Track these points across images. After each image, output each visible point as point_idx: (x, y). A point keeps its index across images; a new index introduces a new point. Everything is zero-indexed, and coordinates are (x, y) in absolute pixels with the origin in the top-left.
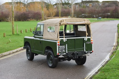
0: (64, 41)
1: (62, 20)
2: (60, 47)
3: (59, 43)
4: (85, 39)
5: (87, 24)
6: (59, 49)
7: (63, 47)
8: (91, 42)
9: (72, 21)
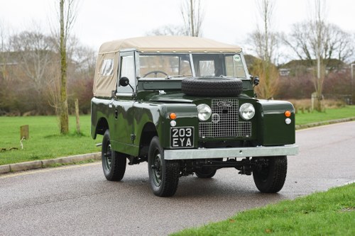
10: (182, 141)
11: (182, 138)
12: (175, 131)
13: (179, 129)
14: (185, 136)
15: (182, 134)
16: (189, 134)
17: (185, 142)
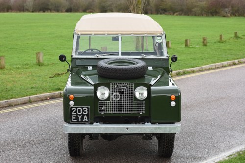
10: (80, 117)
11: (80, 115)
12: (74, 109)
13: (77, 108)
14: (82, 114)
15: (79, 112)
16: (86, 112)
17: (82, 119)
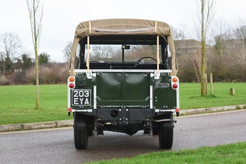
0: (89, 77)
1: (84, 22)
2: (76, 91)
3: (74, 83)
4: (152, 75)
5: (159, 33)
6: (74, 98)
7: (85, 94)
8: (173, 83)
9: (114, 25)
